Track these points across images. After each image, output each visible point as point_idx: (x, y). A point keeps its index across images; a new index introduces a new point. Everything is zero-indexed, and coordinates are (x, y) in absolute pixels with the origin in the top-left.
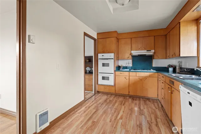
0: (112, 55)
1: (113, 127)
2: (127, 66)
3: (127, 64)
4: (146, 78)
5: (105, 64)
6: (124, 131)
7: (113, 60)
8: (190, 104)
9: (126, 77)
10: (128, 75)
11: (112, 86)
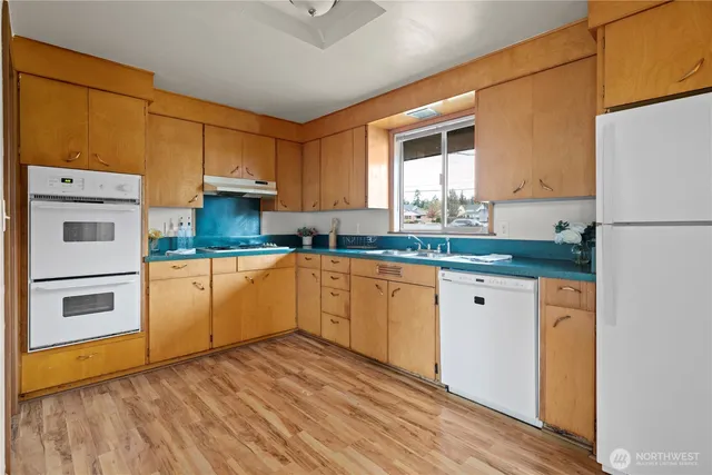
0: (131, 184)
1: (315, 467)
2: (172, 235)
3: (171, 226)
4: (266, 273)
5: (86, 229)
6: (350, 450)
7: (137, 209)
8: (480, 301)
9: (198, 280)
10: (209, 273)
11: (129, 335)
